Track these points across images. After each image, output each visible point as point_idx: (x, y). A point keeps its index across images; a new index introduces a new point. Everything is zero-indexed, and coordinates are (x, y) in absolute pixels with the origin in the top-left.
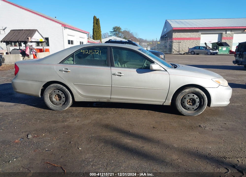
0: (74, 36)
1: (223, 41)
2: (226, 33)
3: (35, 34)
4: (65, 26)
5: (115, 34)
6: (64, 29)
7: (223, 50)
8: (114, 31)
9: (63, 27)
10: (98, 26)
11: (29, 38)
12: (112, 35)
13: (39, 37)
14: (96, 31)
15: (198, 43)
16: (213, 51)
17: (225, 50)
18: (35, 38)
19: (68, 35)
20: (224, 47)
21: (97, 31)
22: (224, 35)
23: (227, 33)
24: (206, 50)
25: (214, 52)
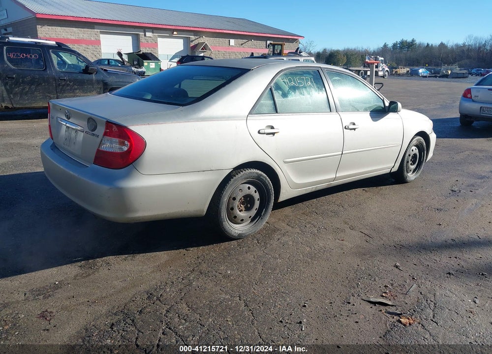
1: (144, 50)
2: (145, 35)
7: (151, 67)
15: (96, 51)
16: (137, 70)
17: (154, 67)
20: (150, 61)
22: (143, 40)
23: (147, 35)
24: (123, 67)
25: (139, 72)
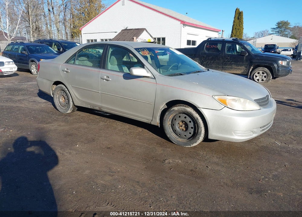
0: (198, 35)
3: (142, 34)
4: (184, 23)
5: (279, 31)
6: (182, 27)
8: (277, 28)
9: (182, 24)
10: (240, 22)
11: (135, 38)
12: (275, 32)
13: (147, 37)
14: (235, 29)
18: (141, 38)
19: (188, 34)
21: (237, 28)
